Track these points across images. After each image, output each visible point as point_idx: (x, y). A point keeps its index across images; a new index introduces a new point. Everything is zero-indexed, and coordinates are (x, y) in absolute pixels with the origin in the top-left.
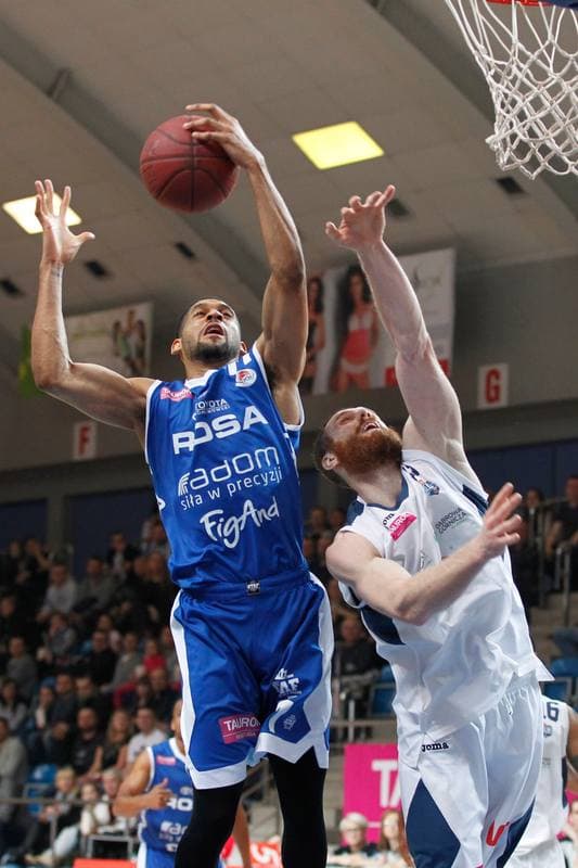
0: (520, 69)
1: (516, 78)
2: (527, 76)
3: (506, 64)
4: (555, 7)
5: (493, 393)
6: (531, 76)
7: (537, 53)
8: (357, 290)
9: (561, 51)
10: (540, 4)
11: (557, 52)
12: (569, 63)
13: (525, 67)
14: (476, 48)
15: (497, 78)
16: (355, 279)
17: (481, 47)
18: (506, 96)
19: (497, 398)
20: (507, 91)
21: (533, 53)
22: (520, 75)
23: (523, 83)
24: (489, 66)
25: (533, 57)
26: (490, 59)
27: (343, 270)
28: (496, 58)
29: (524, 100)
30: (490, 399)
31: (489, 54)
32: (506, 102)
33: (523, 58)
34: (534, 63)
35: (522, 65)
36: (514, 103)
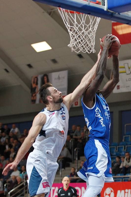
0: (76, 28)
1: (75, 30)
2: (78, 30)
3: (73, 27)
4: (84, 14)
5: (76, 103)
6: (79, 30)
7: (80, 25)
8: (46, 80)
9: (85, 24)
10: (81, 13)
11: (84, 24)
12: (87, 27)
13: (77, 28)
14: (66, 24)
15: (71, 30)
16: (45, 77)
17: (67, 23)
18: (72, 35)
19: (77, 104)
20: (73, 33)
21: (79, 25)
22: (76, 30)
23: (76, 32)
24: (69, 27)
25: (79, 26)
26: (69, 26)
27: (42, 75)
28: (70, 25)
29: (76, 36)
30: (76, 105)
31: (69, 25)
32: (72, 36)
33: (77, 26)
34: (79, 27)
35: (77, 27)
36: (74, 36)
